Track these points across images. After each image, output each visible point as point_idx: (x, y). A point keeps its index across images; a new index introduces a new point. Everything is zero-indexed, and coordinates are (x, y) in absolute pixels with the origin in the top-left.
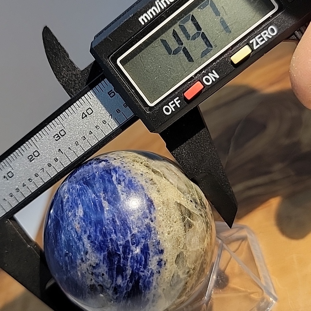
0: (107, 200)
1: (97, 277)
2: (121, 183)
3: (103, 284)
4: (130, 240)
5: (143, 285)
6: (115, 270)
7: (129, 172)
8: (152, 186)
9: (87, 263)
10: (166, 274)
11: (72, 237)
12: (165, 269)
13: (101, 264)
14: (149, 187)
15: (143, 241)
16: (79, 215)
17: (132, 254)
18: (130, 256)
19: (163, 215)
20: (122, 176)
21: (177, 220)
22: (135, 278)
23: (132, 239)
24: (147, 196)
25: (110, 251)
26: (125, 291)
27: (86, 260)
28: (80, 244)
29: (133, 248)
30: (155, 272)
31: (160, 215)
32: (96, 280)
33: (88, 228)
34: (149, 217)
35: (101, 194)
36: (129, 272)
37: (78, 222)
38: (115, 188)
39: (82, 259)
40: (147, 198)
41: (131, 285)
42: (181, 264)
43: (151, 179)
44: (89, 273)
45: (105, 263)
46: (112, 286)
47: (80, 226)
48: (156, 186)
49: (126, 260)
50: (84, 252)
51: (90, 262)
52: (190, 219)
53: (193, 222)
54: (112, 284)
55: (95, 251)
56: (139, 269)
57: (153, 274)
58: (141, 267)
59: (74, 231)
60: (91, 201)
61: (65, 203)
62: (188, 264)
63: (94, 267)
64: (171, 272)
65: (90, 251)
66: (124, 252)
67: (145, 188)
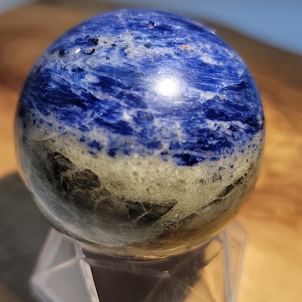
0: (214, 99)
1: (108, 50)
2: (231, 131)
3: (93, 56)
4: (146, 111)
5: (72, 111)
6: (109, 77)
7: (241, 149)
8: (212, 175)
9: (131, 42)
10: (75, 151)
11: (175, 37)
12: (84, 150)
13: (125, 60)
14: (212, 169)
15: (139, 129)
16: (203, 56)
17: (124, 107)
18: (122, 103)
19: (165, 173)
20: (239, 137)
21: (150, 194)
22: (87, 102)
23: (146, 113)
24: (201, 159)
25: (140, 77)
26: (72, 83)
27: (138, 43)
28: (163, 42)
29: (134, 111)
30: (86, 134)
31: (166, 169)
32: (102, 48)
33: (183, 60)
34: (170, 152)
35: (224, 96)
36: (99, 95)
37: (195, 51)
38: (227, 119)
39: (140, 38)
40: (197, 159)
41: (79, 93)
42: (83, 179)
43: (221, 178)
44: (116, 42)
45: (125, 65)
46: (86, 66)
47: (188, 51)
48: (210, 181)
49: (118, 96)
50: (149, 43)
51: (133, 46)
52: (143, 215)
53: (137, 220)
54: (90, 68)
55: (146, 57)
56: (98, 110)
57: (83, 131)
58: (99, 114)
59: (183, 41)
60: (218, 78)
61: (223, 49)
62: (78, 190)
63: (123, 50)
64: (76, 159)
65: (149, 51)
66: (131, 97)
67: (213, 163)
